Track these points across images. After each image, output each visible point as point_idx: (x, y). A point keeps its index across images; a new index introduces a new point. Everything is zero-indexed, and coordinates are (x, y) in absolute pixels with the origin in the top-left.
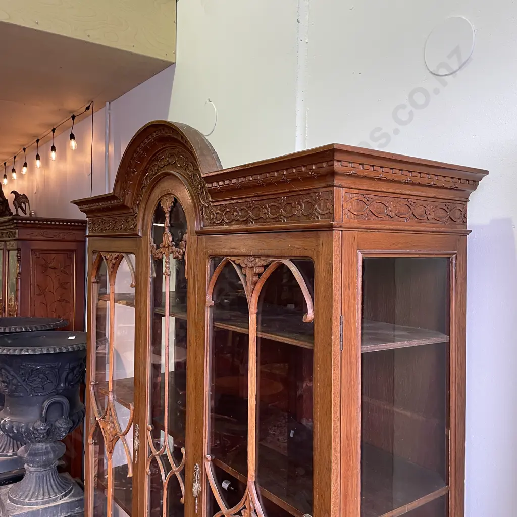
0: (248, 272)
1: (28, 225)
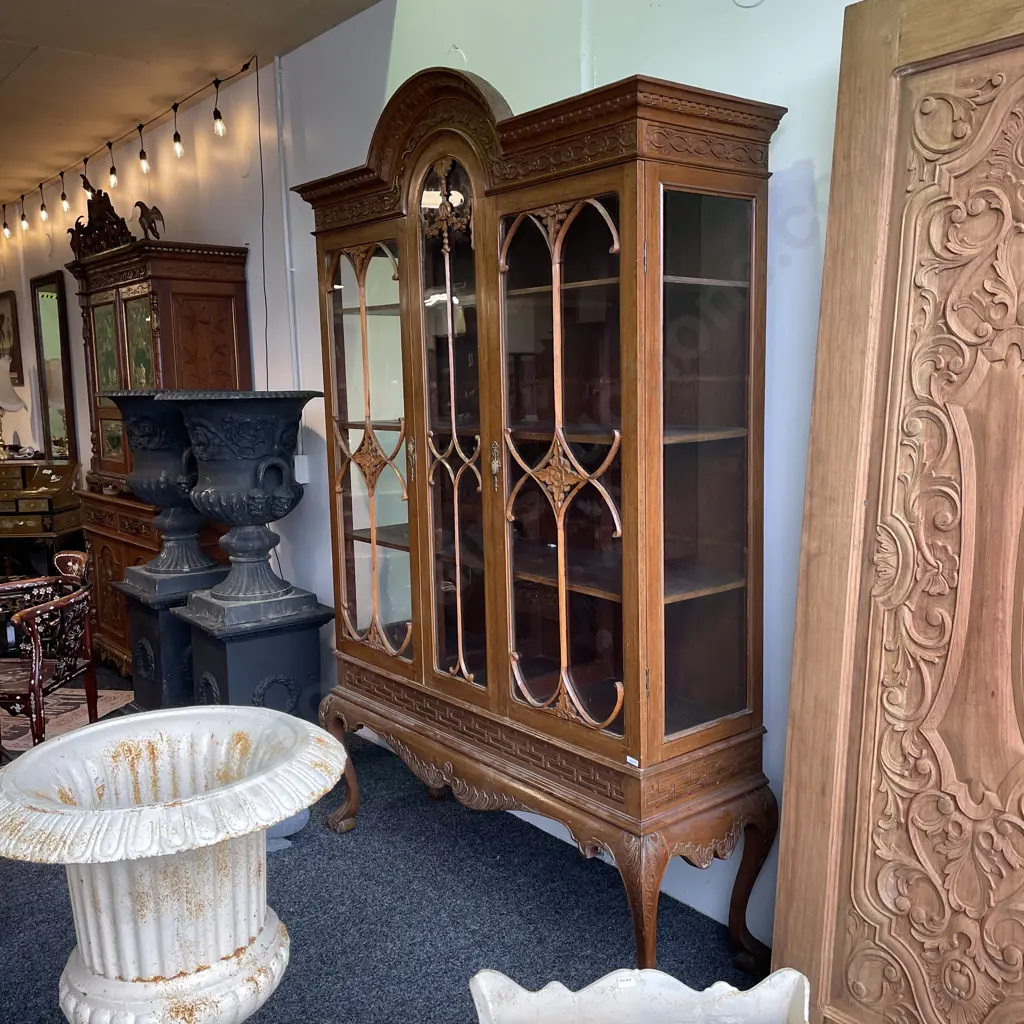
0: (550, 222)
1: (165, 255)
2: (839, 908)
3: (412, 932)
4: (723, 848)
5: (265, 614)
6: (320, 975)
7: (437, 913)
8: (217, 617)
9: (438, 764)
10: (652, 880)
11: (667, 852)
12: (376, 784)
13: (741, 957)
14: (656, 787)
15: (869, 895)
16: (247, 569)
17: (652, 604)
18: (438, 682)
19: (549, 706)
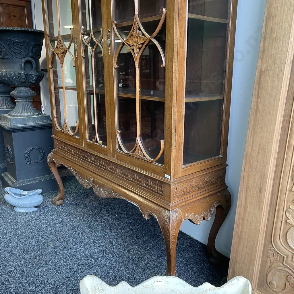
2: (264, 246)
3: (76, 246)
4: (207, 216)
5: (28, 122)
6: (33, 265)
7: (88, 238)
8: (9, 123)
9: (88, 179)
10: (175, 230)
11: (182, 218)
12: (75, 188)
13: (212, 260)
14: (178, 189)
15: (282, 241)
16: (22, 105)
17: (179, 101)
18: (89, 145)
19: (132, 153)
